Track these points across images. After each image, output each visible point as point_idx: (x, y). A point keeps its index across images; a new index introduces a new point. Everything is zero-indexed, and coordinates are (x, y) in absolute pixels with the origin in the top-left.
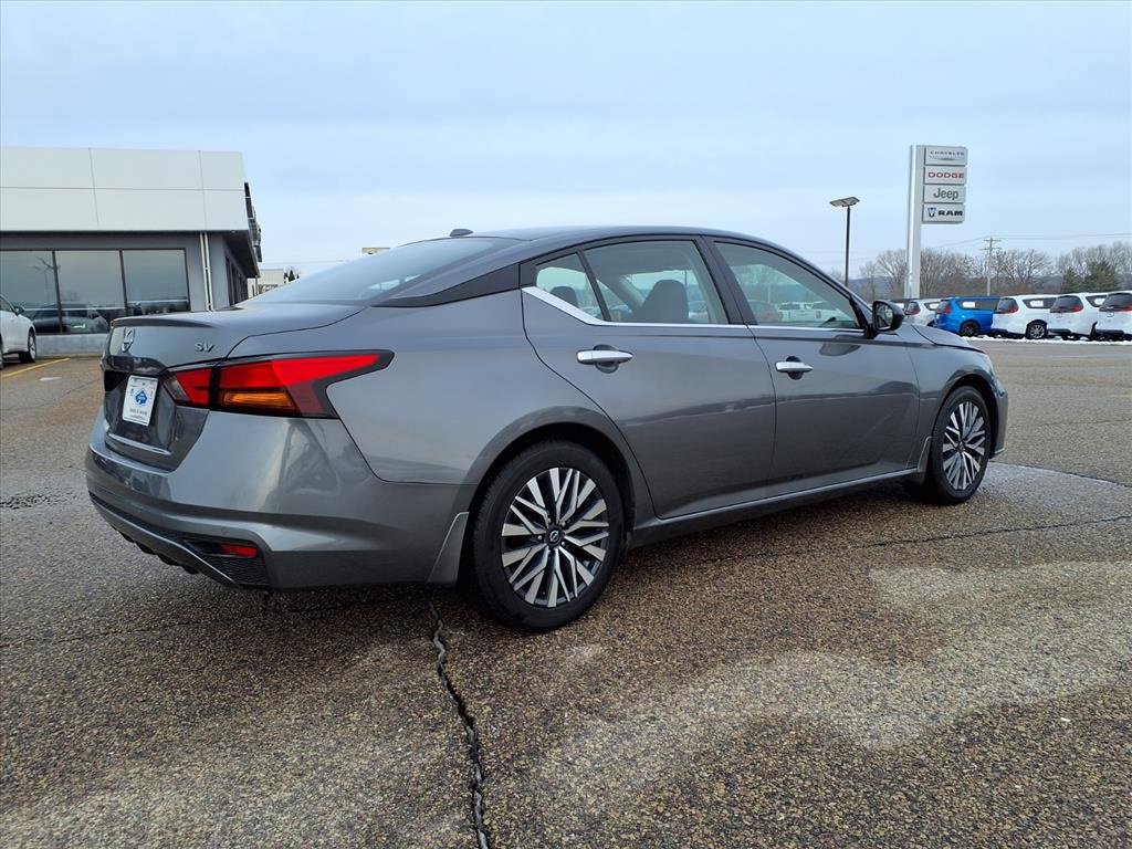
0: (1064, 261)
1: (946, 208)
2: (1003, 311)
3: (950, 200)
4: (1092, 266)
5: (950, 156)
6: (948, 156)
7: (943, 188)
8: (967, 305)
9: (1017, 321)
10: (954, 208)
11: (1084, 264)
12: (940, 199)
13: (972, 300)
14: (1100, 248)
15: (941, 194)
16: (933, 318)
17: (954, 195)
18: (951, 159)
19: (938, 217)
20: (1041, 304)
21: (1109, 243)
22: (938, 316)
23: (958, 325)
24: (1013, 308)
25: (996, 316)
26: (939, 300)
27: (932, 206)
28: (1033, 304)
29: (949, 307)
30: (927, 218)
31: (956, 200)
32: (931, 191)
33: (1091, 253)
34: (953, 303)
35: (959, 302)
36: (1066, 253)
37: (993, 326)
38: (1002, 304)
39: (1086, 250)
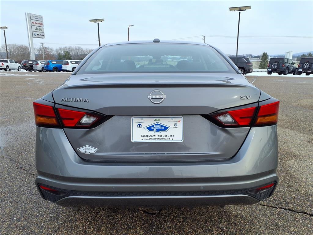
0: (57, 50)
1: (39, 34)
2: (65, 64)
3: (40, 31)
4: (64, 52)
5: (38, 18)
6: (37, 18)
7: (37, 27)
8: (54, 62)
9: (69, 67)
10: (42, 34)
11: (62, 51)
12: (37, 31)
13: (55, 61)
14: (66, 47)
15: (37, 29)
16: (43, 66)
17: (41, 30)
18: (38, 19)
19: (37, 36)
20: (74, 63)
21: (68, 46)
22: (45, 66)
23: (52, 68)
24: (67, 64)
25: (63, 66)
26: (45, 61)
27: (35, 32)
28: (72, 62)
29: (48, 63)
30: (34, 36)
31: (41, 31)
32: (34, 28)
33: (64, 49)
34: (50, 62)
35: (51, 62)
36: (57, 48)
37: (62, 69)
38: (64, 62)
39: (62, 48)
